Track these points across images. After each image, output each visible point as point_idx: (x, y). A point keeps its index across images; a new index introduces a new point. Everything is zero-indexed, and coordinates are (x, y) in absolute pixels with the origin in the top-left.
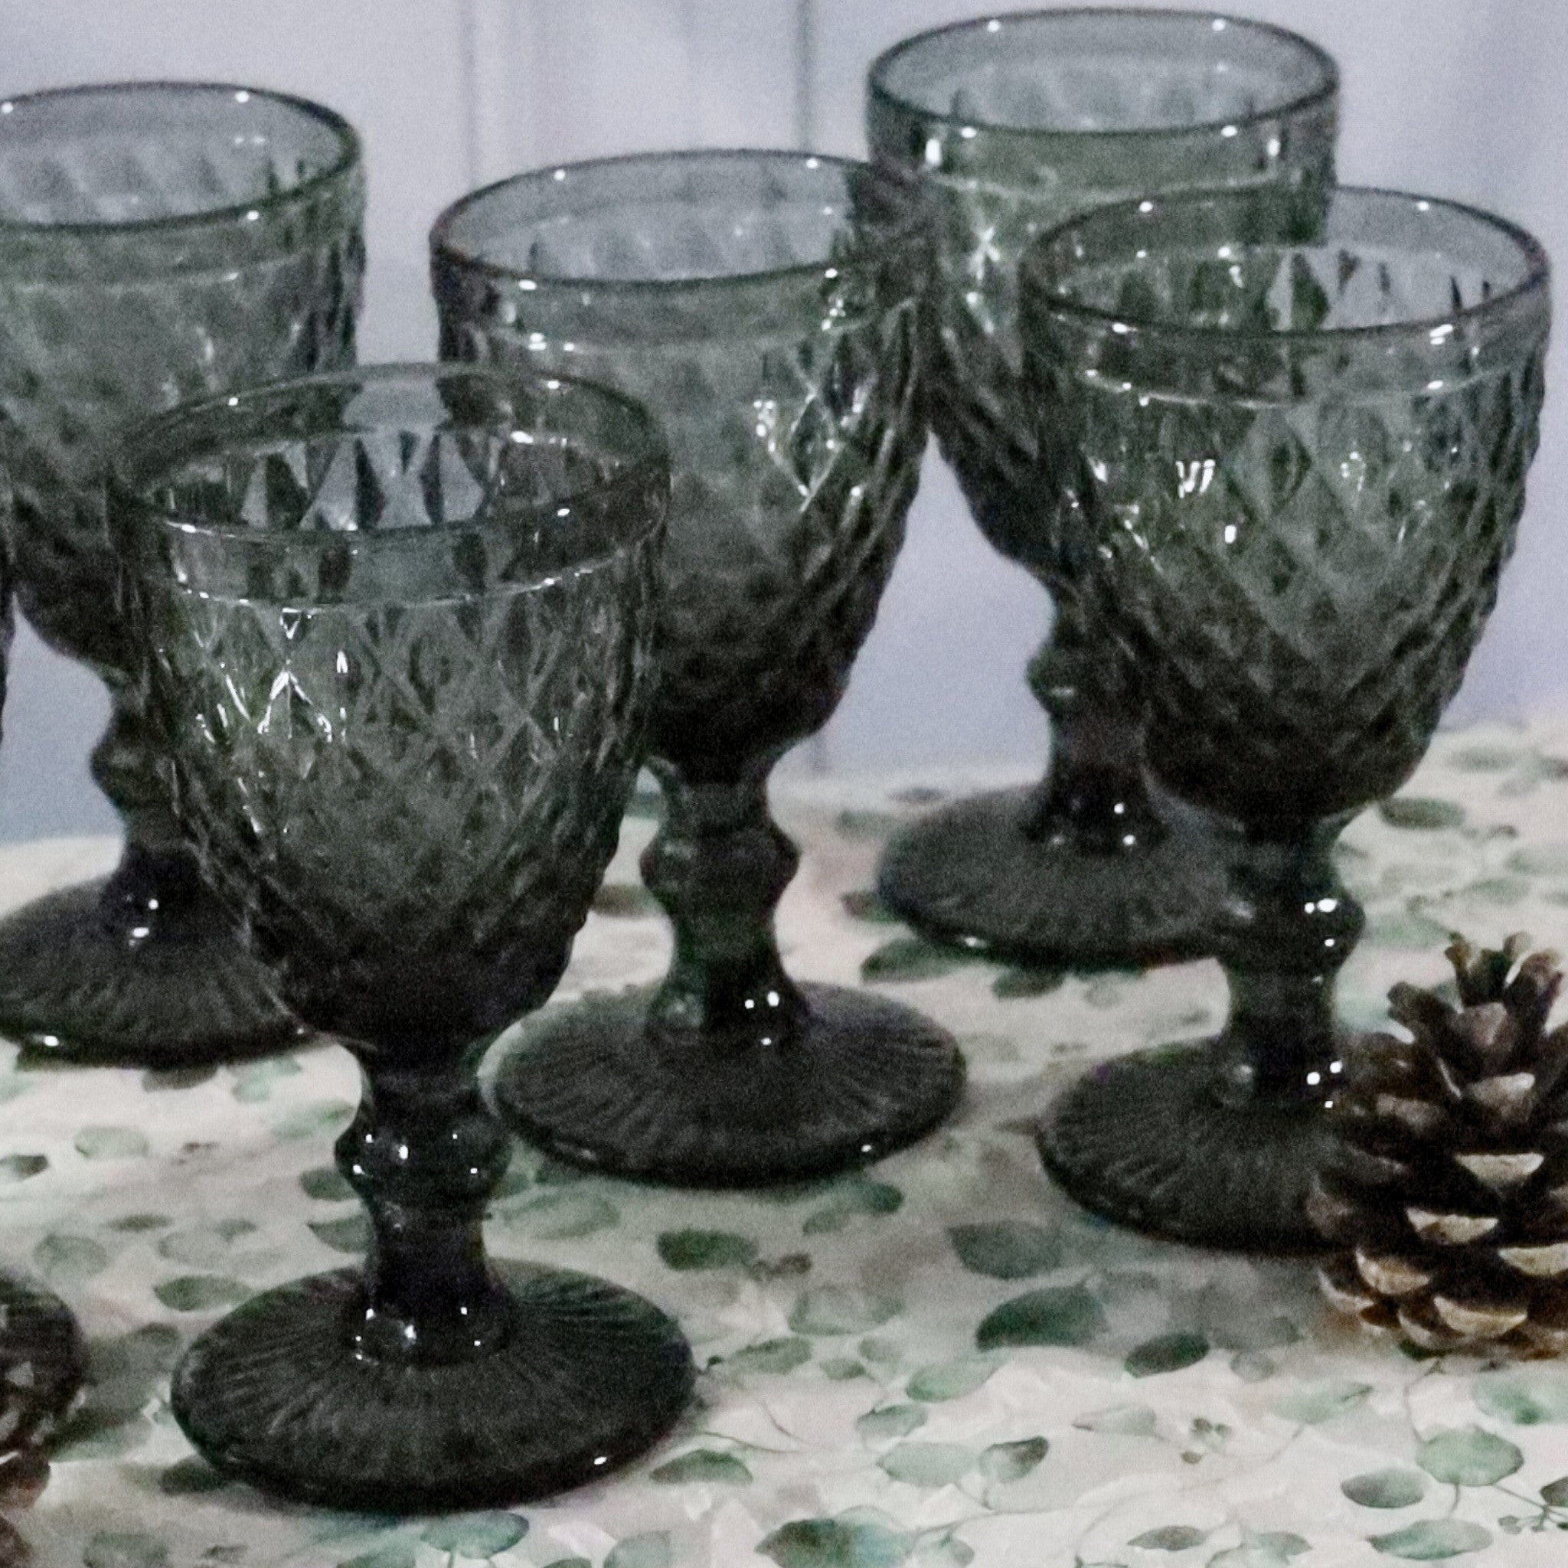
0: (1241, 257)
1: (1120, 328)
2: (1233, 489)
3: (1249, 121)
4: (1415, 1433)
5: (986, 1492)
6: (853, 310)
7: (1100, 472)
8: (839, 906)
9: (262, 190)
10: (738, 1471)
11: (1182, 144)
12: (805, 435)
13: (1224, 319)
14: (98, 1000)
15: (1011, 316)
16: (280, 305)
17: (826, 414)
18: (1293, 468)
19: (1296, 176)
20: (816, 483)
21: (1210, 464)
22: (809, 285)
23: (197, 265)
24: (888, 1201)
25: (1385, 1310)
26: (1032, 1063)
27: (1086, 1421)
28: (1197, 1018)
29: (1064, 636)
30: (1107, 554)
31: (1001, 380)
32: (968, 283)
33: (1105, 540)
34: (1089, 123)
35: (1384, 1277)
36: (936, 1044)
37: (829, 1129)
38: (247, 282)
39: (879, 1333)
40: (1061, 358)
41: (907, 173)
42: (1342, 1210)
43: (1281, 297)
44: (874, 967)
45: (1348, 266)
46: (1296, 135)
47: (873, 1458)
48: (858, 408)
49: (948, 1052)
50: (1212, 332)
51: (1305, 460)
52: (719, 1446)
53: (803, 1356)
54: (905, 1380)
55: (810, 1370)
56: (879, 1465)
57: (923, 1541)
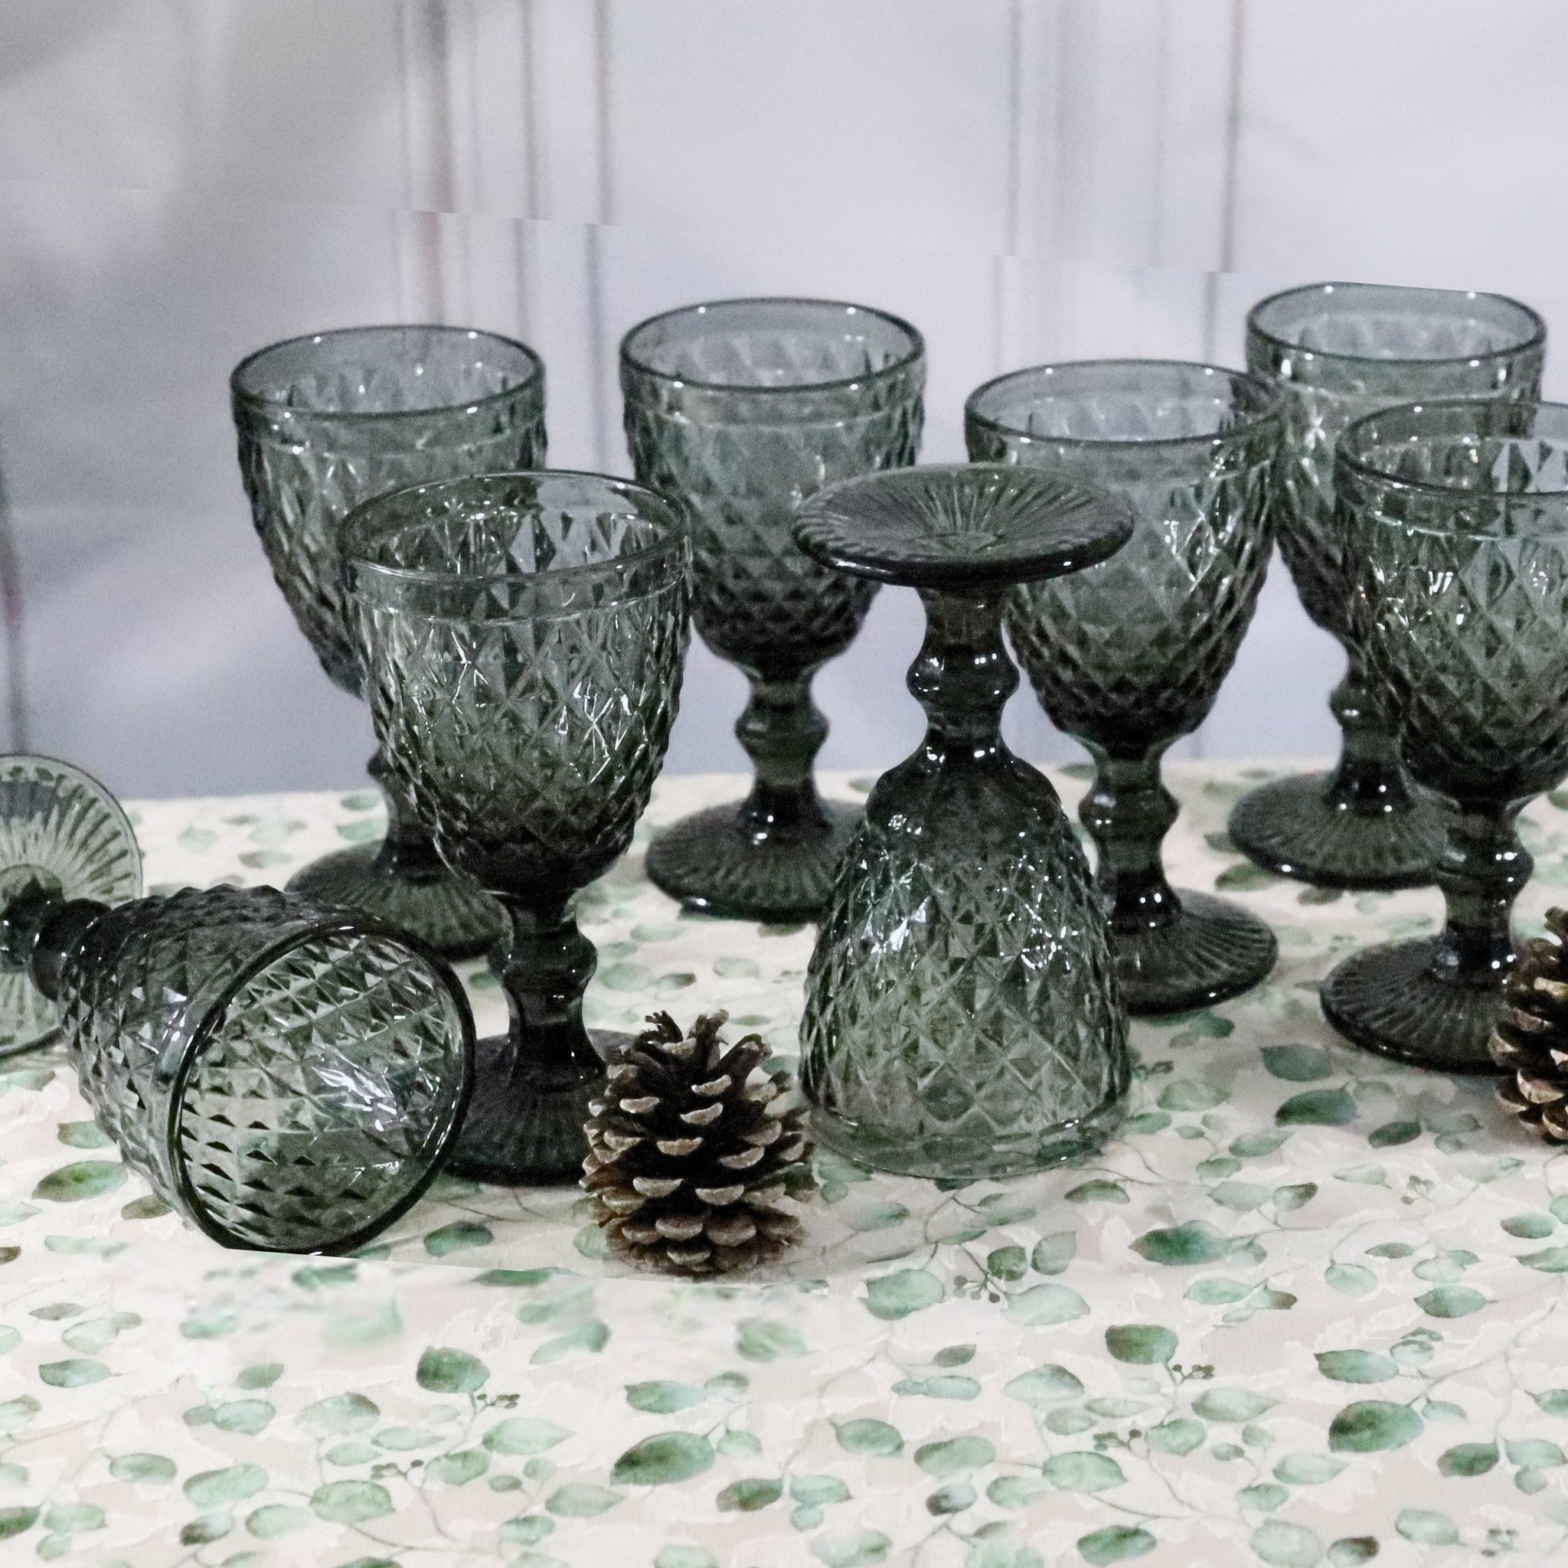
0: (1478, 443)
1: (1397, 485)
2: (1463, 591)
3: (1487, 358)
4: (1550, 1192)
5: (1276, 1216)
6: (1230, 465)
7: (1380, 576)
8: (1203, 842)
9: (861, 371)
10: (1119, 1194)
11: (1443, 370)
12: (1196, 542)
13: (1465, 483)
14: (732, 878)
15: (1329, 477)
16: (868, 446)
17: (1209, 531)
18: (1503, 579)
19: (1515, 395)
20: (1201, 574)
21: (1450, 574)
22: (1204, 449)
23: (818, 416)
24: (1225, 1029)
25: (1534, 1113)
26: (1320, 946)
27: (1341, 1174)
28: (1426, 923)
29: (1354, 678)
30: (1382, 627)
31: (1321, 514)
32: (1303, 451)
33: (1380, 618)
34: (1387, 354)
35: (1534, 1092)
36: (1259, 931)
37: (1188, 983)
38: (849, 428)
39: (1213, 1111)
40: (1360, 502)
41: (1270, 381)
42: (1509, 1048)
43: (1501, 470)
44: (1223, 881)
45: (1545, 452)
46: (1516, 369)
47: (1207, 1190)
48: (1229, 528)
49: (1267, 937)
50: (1455, 491)
51: (1511, 576)
52: (1111, 1178)
53: (1166, 1123)
54: (1229, 1141)
55: (1169, 1133)
56: (1210, 1195)
57: (1235, 1244)
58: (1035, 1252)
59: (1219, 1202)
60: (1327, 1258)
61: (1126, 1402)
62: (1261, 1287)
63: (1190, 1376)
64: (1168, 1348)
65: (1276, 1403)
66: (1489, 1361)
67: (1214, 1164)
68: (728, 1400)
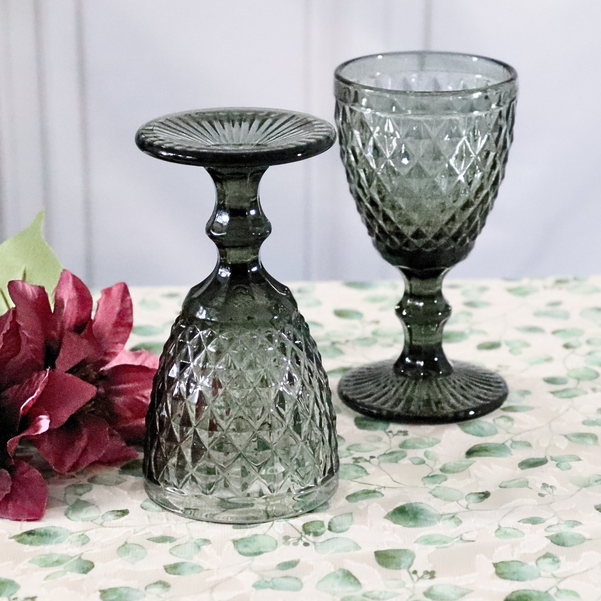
10: (377, 495)
27: (504, 485)
39: (431, 449)
47: (428, 490)
53: (404, 456)
54: (439, 466)
55: (405, 461)
56: (430, 493)
57: (444, 517)
58: (330, 523)
59: (436, 496)
60: (496, 524)
61: (386, 592)
62: (459, 538)
63: (422, 577)
64: (410, 560)
65: (472, 591)
66: (592, 569)
67: (432, 477)
68: (158, 596)
